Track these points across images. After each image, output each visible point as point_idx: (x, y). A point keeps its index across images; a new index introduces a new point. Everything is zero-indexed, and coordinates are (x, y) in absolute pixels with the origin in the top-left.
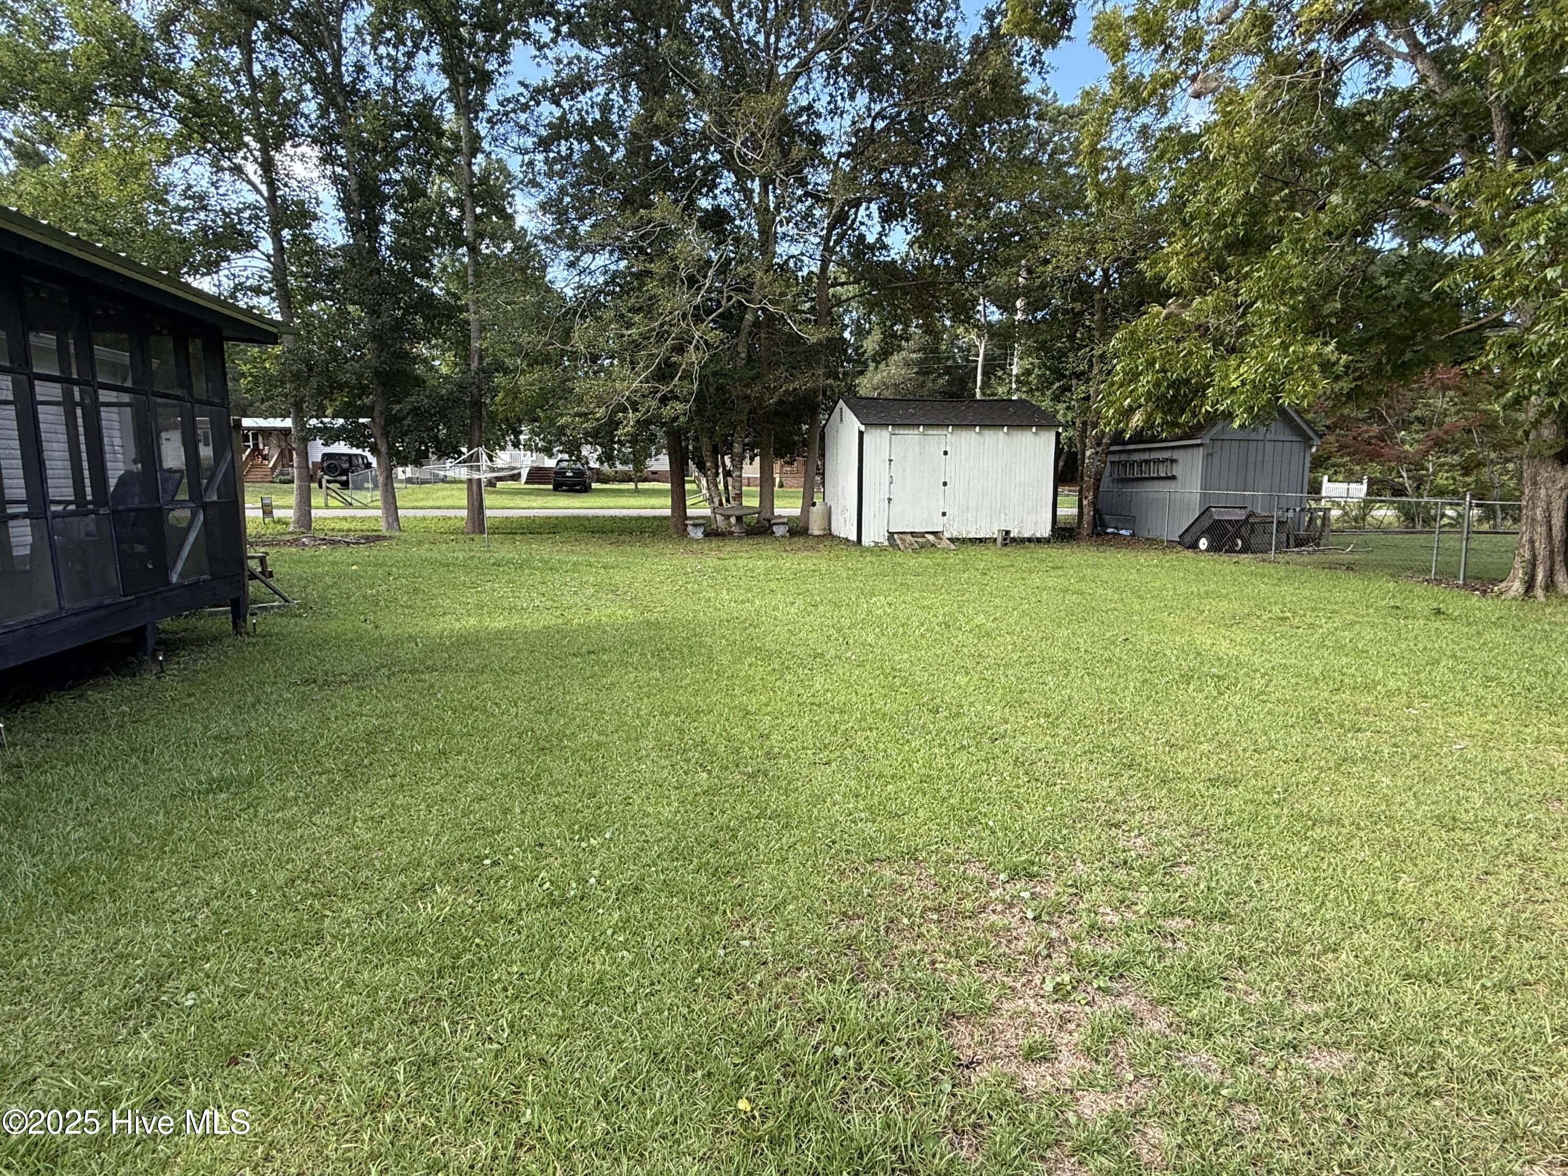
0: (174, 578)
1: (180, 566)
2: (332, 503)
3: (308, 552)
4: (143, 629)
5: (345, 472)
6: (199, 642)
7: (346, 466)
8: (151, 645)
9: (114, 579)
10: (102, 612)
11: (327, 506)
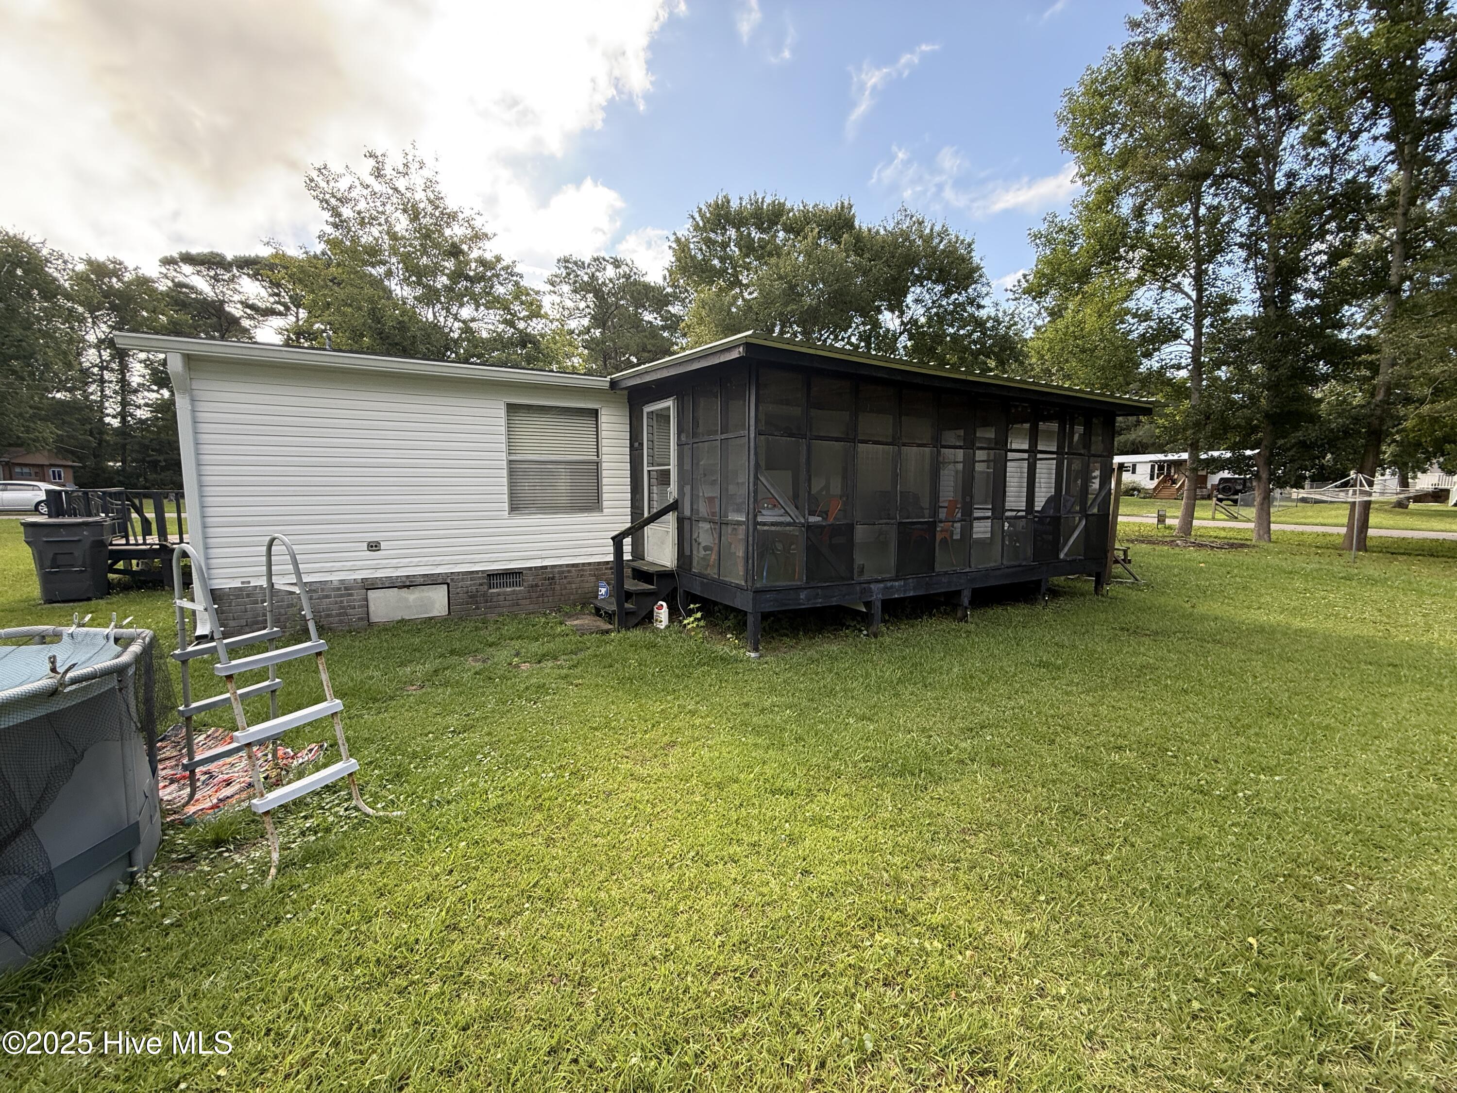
0: (1062, 556)
1: (1066, 549)
2: (1218, 515)
3: (1177, 550)
4: (1040, 580)
5: (1236, 492)
6: (1072, 594)
7: (1239, 487)
8: (1043, 590)
9: (1030, 552)
10: (1020, 569)
11: (1214, 519)
